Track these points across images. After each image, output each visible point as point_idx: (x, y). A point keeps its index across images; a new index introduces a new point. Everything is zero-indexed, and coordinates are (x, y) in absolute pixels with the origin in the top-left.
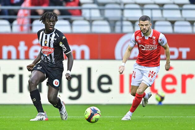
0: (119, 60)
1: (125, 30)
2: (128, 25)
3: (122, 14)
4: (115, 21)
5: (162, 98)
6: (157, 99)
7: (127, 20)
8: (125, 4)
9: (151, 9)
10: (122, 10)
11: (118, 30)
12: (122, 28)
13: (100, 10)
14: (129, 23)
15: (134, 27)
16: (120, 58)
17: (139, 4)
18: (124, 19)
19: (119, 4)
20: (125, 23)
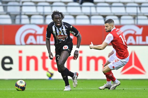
0: (18, 45)
1: (23, 22)
2: (25, 18)
3: (21, 10)
4: (16, 15)
5: (52, 75)
6: (48, 75)
7: (25, 15)
8: (23, 2)
9: (44, 6)
10: (21, 6)
11: (17, 22)
12: (20, 21)
13: (4, 6)
14: (26, 17)
15: (30, 20)
16: (19, 44)
17: (34, 2)
18: (23, 13)
19: (19, 2)
20: (23, 17)
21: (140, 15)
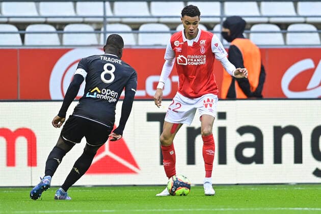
21: (110, 23)
